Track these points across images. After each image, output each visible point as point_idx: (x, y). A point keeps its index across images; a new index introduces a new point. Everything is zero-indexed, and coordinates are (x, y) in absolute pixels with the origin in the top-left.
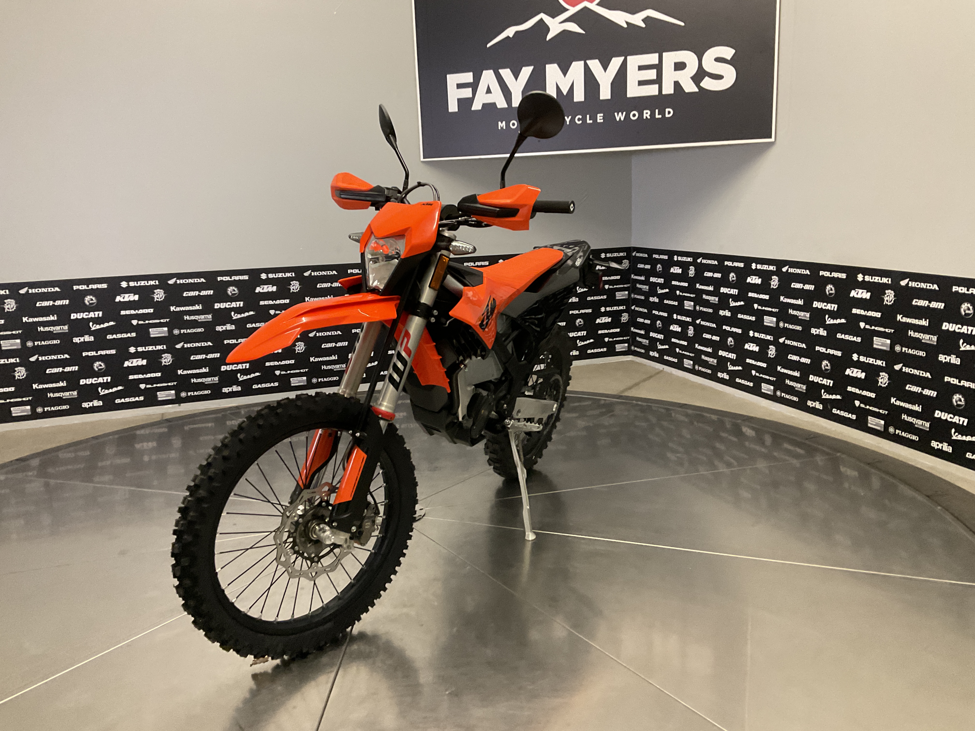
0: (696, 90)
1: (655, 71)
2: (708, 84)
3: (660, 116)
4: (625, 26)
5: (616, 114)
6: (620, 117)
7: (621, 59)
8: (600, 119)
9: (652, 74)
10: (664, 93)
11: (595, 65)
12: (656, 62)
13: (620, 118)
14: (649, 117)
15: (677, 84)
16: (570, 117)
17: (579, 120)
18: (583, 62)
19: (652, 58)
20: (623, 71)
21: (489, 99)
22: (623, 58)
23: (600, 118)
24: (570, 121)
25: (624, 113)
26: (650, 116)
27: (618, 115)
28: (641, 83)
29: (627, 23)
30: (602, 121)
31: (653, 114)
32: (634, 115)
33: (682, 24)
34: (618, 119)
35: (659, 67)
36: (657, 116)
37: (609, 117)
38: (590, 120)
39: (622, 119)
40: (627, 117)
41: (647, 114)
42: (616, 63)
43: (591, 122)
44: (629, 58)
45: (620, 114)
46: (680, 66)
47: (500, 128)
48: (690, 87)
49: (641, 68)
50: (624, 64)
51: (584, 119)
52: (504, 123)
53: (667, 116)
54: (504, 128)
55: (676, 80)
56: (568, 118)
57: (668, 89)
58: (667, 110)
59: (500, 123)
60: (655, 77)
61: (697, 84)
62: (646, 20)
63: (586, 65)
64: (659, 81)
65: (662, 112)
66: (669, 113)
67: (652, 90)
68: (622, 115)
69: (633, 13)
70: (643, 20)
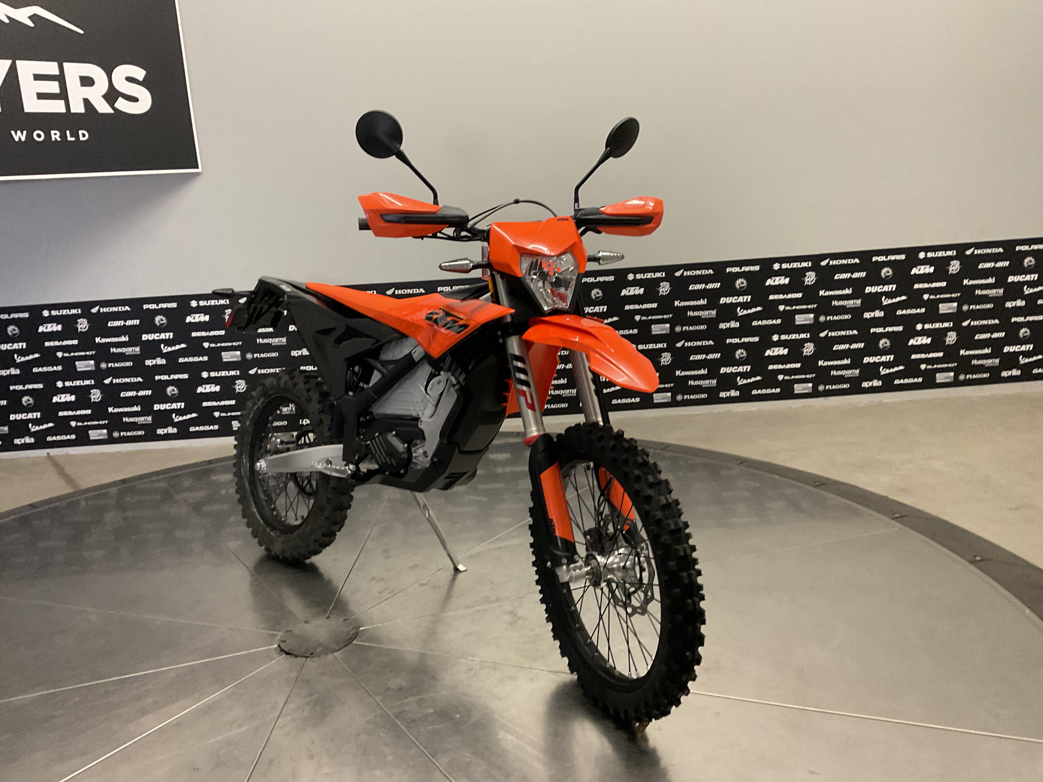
0: (112, 112)
1: (56, 84)
2: (122, 105)
3: (73, 139)
4: (7, 21)
5: (13, 132)
6: (19, 136)
7: (9, 62)
9: (53, 87)
10: (73, 111)
12: (57, 72)
13: (20, 138)
14: (59, 139)
15: (87, 102)
19: (52, 68)
20: (12, 77)
25: (25, 132)
26: (60, 137)
27: (16, 134)
28: (41, 96)
29: (9, 18)
31: (63, 136)
32: (39, 136)
33: (82, 32)
34: (17, 139)
35: (61, 78)
36: (69, 139)
39: (23, 139)
40: (30, 136)
41: (55, 135)
44: (19, 63)
45: (19, 132)
46: (87, 81)
48: (103, 108)
49: (37, 77)
50: (13, 69)
53: (82, 139)
55: (86, 97)
57: (77, 107)
58: (81, 132)
60: (57, 91)
61: (112, 104)
62: (35, 18)
64: (63, 95)
65: (75, 134)
66: (84, 135)
67: (58, 107)
68: (22, 134)
69: (15, 6)
70: (30, 18)
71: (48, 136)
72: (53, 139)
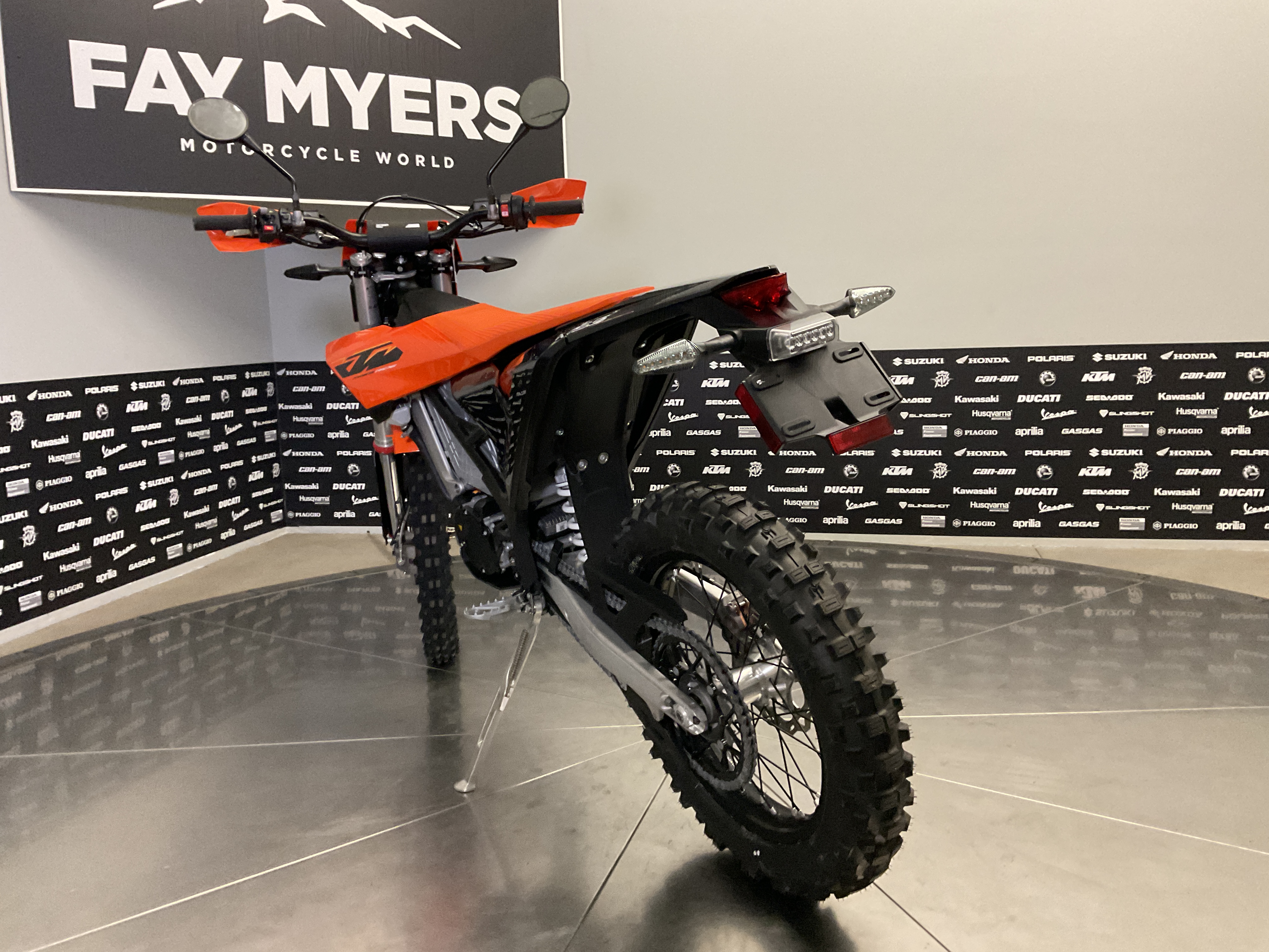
0: (480, 138)
1: (427, 103)
2: (492, 131)
3: (438, 166)
4: (384, 31)
5: (377, 153)
6: (384, 158)
8: (355, 158)
9: (423, 107)
10: (440, 134)
11: (342, 77)
12: (429, 90)
13: (384, 161)
14: (423, 165)
15: (456, 125)
16: (308, 148)
17: (322, 153)
18: (324, 69)
19: (423, 85)
20: (383, 92)
21: (161, 97)
22: (382, 76)
23: (354, 155)
24: (308, 154)
25: (390, 154)
26: (424, 163)
27: (381, 154)
28: (411, 116)
29: (386, 27)
30: (358, 161)
31: (428, 162)
32: (403, 160)
33: (458, 47)
34: (381, 161)
35: (431, 98)
36: (434, 165)
37: (368, 157)
38: (339, 156)
39: (387, 162)
40: (394, 159)
41: (420, 160)
42: (374, 80)
43: (342, 159)
44: (391, 77)
45: (383, 154)
46: (458, 102)
47: (183, 149)
48: (472, 133)
49: (409, 94)
50: (385, 85)
51: (330, 154)
52: (192, 141)
53: (446, 166)
54: (193, 150)
55: (455, 120)
56: (305, 148)
57: (446, 131)
58: (446, 159)
59: (183, 141)
60: (427, 111)
61: (481, 130)
62: (412, 29)
63: (329, 75)
64: (432, 116)
65: (440, 161)
66: (449, 162)
67: (425, 128)
68: (387, 155)
69: (395, 16)
70: (408, 29)
71: (412, 160)
72: (418, 165)
